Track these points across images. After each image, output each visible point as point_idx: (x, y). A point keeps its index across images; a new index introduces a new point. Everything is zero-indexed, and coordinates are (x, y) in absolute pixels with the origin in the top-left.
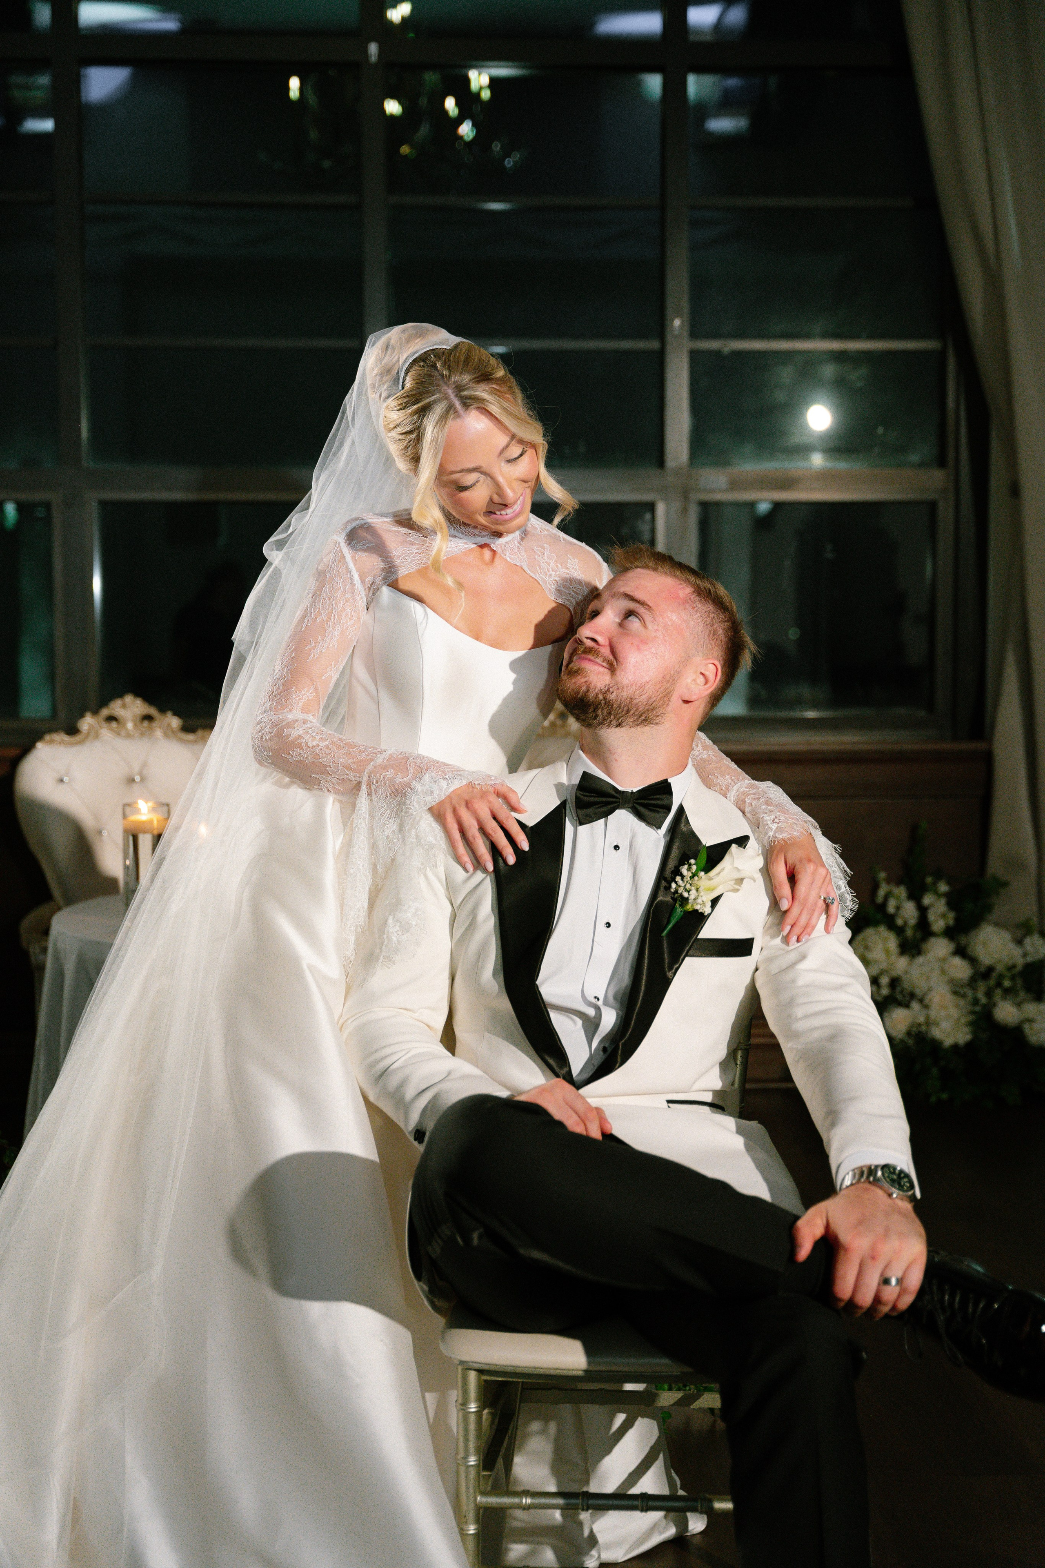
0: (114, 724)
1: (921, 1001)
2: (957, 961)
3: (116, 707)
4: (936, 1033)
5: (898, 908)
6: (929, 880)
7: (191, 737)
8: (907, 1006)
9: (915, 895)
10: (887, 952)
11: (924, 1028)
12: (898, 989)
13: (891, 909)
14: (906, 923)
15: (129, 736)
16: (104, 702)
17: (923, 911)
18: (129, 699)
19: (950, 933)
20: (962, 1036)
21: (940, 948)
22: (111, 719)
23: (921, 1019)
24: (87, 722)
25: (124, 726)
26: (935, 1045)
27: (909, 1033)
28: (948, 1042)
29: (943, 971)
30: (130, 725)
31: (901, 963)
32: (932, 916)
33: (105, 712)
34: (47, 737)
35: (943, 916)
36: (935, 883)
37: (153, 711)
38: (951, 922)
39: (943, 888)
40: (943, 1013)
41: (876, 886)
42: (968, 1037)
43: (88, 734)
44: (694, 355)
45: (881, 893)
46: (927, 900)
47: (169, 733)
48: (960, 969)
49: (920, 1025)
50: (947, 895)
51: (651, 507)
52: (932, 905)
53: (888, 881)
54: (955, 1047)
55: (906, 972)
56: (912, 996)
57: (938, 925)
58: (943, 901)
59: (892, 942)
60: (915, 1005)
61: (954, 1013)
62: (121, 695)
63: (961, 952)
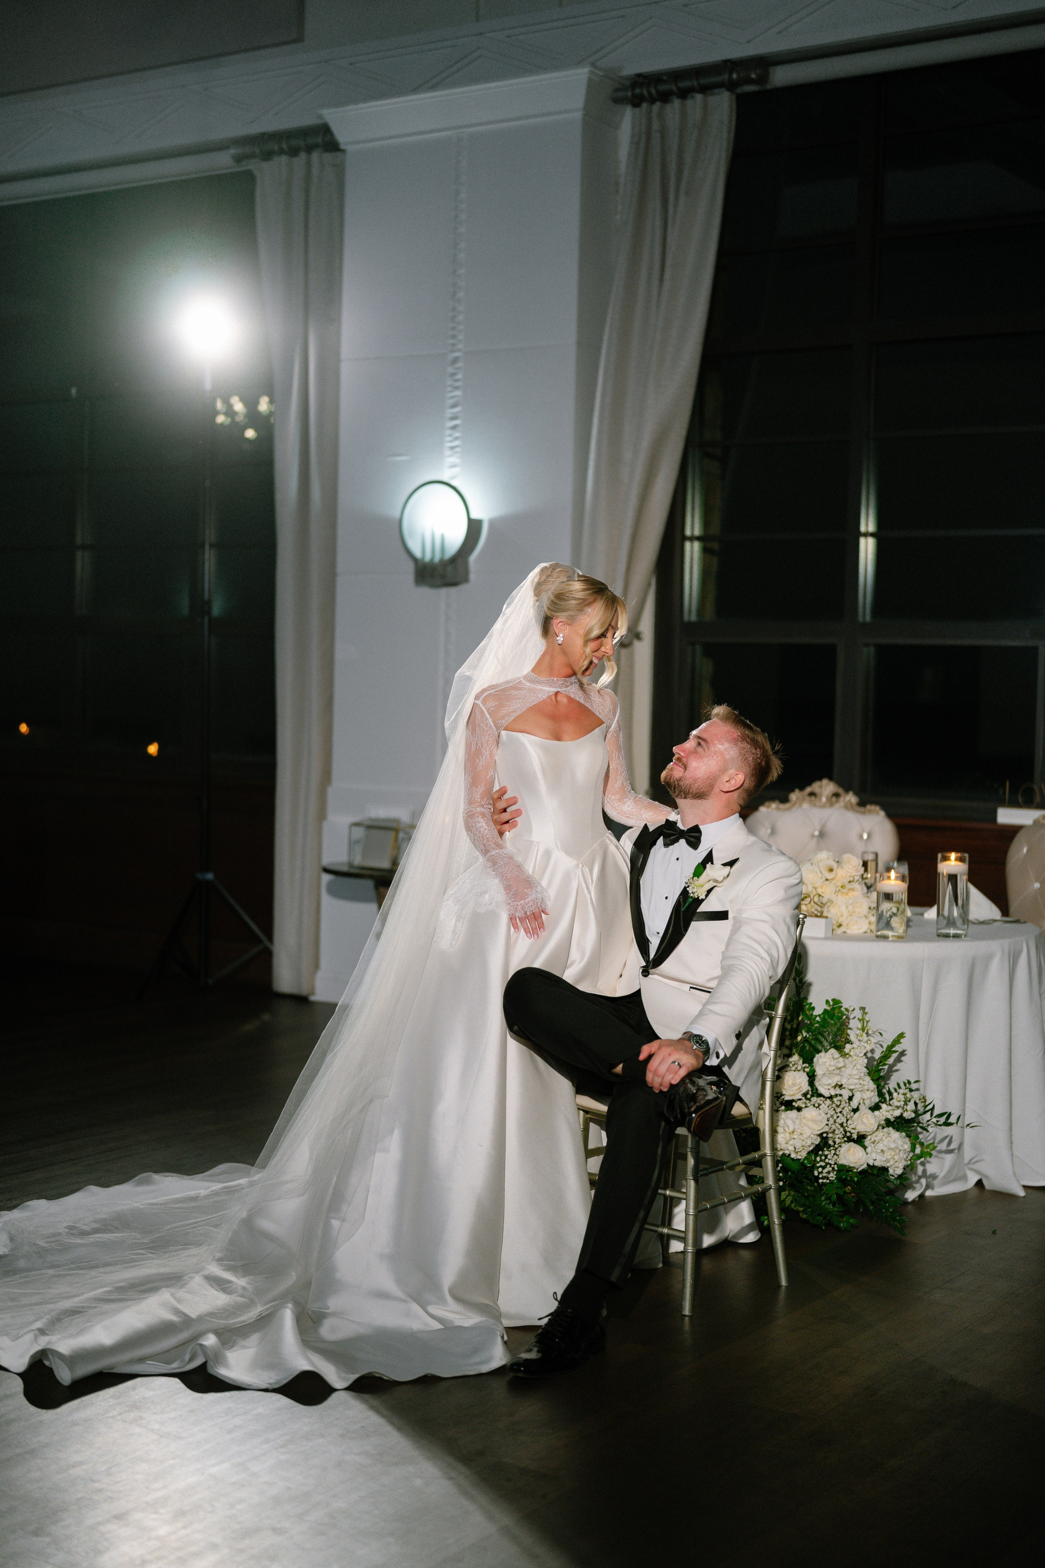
0: (813, 798)
3: (815, 787)
7: (862, 809)
15: (823, 806)
16: (809, 783)
18: (825, 781)
22: (812, 794)
24: (794, 796)
25: (820, 800)
30: (824, 799)
33: (808, 790)
34: (767, 804)
37: (840, 791)
43: (795, 803)
47: (848, 807)
62: (820, 779)
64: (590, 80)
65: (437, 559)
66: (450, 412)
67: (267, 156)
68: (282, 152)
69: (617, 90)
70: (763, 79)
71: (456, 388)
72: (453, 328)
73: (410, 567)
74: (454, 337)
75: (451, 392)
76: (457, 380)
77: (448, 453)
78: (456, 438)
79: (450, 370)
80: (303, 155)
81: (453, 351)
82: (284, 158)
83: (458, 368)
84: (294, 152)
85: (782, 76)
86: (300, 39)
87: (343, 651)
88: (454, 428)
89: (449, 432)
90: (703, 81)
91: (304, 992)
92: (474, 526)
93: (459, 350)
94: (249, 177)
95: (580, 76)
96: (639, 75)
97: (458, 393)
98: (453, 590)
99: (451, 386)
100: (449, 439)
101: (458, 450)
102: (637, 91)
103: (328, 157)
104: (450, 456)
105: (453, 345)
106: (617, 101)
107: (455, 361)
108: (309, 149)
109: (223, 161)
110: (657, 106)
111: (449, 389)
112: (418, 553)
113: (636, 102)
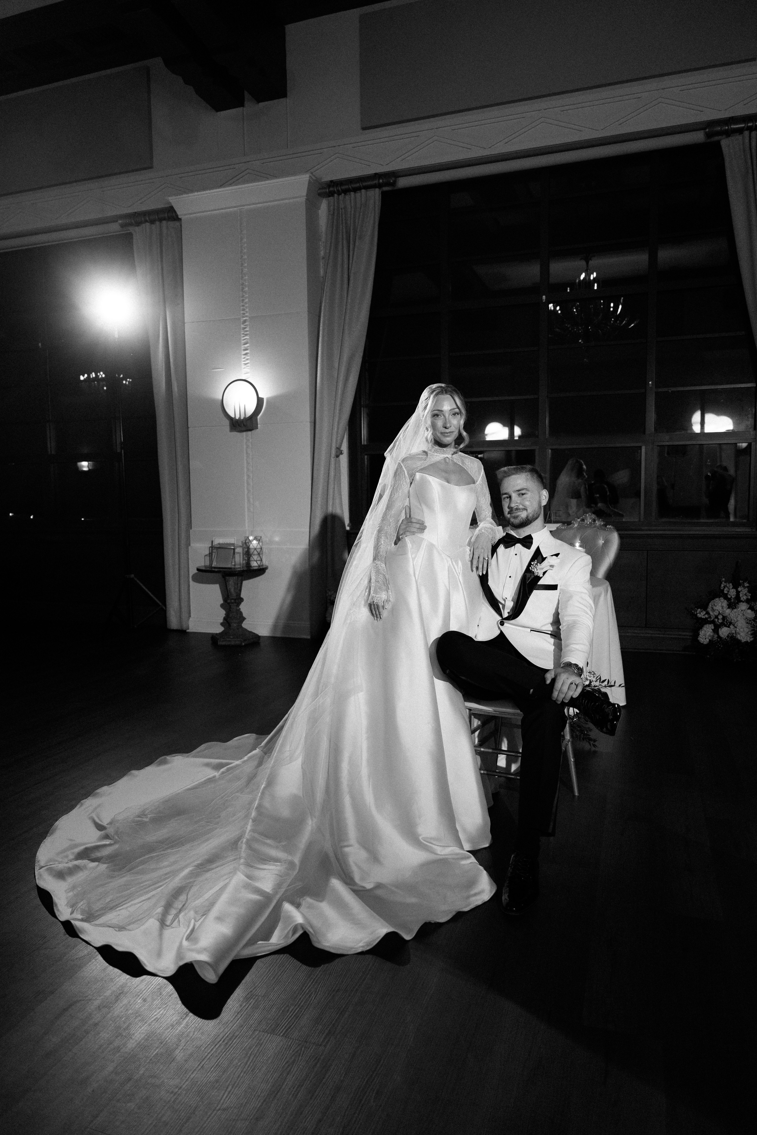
1: (734, 625)
2: (749, 611)
4: (739, 637)
5: (728, 592)
6: (741, 581)
8: (729, 627)
9: (735, 587)
10: (722, 607)
11: (735, 635)
12: (726, 620)
13: (726, 592)
14: (731, 597)
17: (738, 593)
19: (747, 601)
20: (749, 639)
21: (743, 606)
23: (734, 632)
26: (739, 641)
27: (728, 636)
28: (743, 640)
29: (744, 615)
31: (728, 611)
32: (741, 595)
35: (746, 595)
36: (743, 583)
38: (749, 597)
39: (746, 585)
40: (742, 630)
41: (721, 583)
42: (752, 639)
44: (657, 393)
45: (722, 586)
46: (739, 589)
48: (750, 614)
49: (733, 633)
50: (747, 587)
51: (640, 448)
52: (742, 591)
53: (725, 582)
54: (747, 642)
55: (729, 614)
56: (731, 623)
57: (743, 598)
58: (747, 589)
59: (725, 603)
60: (732, 626)
61: (746, 630)
63: (751, 608)
64: (310, 182)
65: (242, 418)
66: (243, 347)
67: (138, 224)
68: (146, 221)
69: (320, 189)
70: (394, 184)
71: (246, 335)
72: (243, 306)
73: (227, 422)
74: (244, 310)
75: (244, 337)
76: (247, 331)
77: (243, 366)
78: (247, 359)
79: (242, 326)
80: (158, 223)
81: (244, 317)
82: (148, 224)
83: (245, 325)
84: (152, 222)
85: (403, 182)
86: (151, 167)
87: (194, 464)
88: (246, 354)
89: (243, 356)
90: (365, 184)
91: (184, 628)
92: (260, 401)
93: (246, 316)
94: (131, 234)
95: (305, 178)
96: (331, 181)
97: (247, 337)
98: (249, 433)
99: (243, 334)
100: (244, 360)
101: (249, 365)
102: (331, 189)
103: (171, 224)
104: (244, 368)
105: (244, 314)
106: (320, 195)
107: (245, 321)
108: (161, 220)
109: (115, 227)
110: (342, 197)
111: (243, 335)
112: (232, 415)
113: (331, 194)
